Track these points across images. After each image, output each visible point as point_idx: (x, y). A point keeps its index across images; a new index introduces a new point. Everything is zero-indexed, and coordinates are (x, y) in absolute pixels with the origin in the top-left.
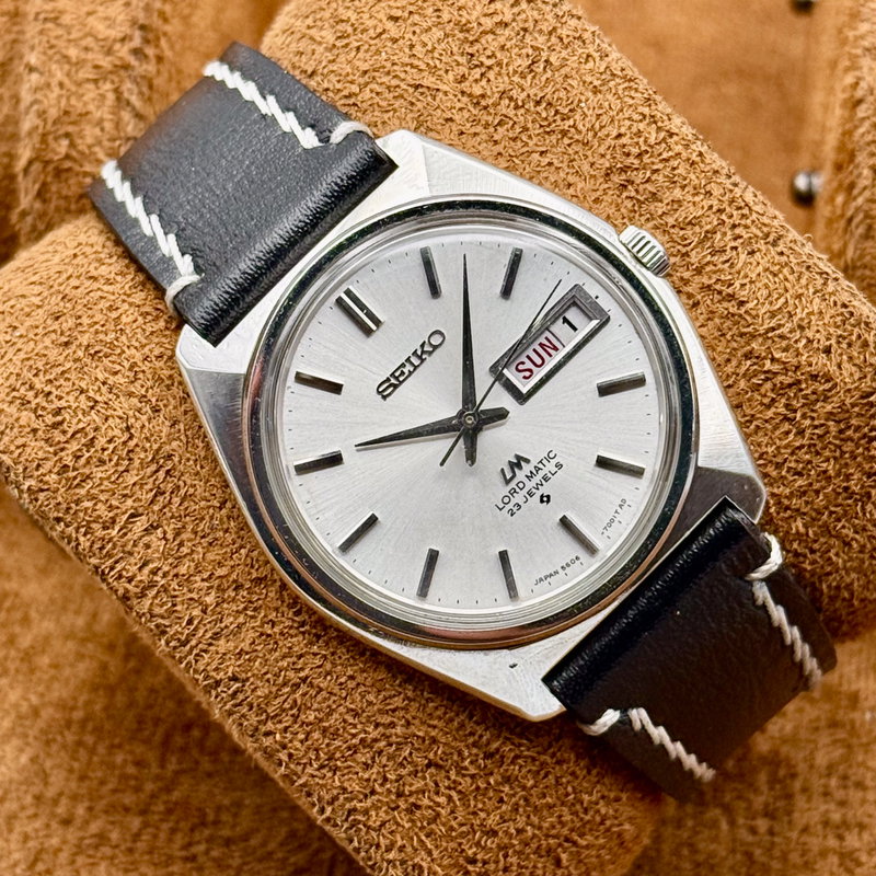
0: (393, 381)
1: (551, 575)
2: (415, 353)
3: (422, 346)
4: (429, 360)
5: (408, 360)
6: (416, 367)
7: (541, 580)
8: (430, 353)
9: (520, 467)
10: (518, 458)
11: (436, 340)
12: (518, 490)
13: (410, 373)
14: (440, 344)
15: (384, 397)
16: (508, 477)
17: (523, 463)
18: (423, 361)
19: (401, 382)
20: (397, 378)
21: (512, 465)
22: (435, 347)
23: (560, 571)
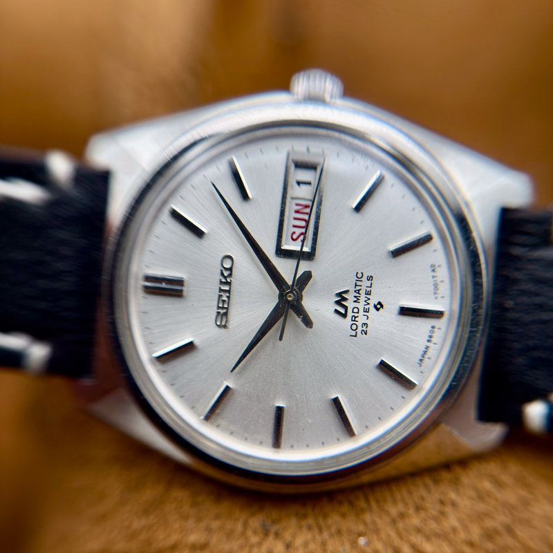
0: (222, 311)
1: (425, 352)
2: (221, 283)
3: (222, 274)
4: (233, 279)
5: (221, 290)
6: (229, 291)
7: (421, 360)
8: (230, 275)
9: (345, 299)
10: (339, 295)
11: (227, 264)
12: (356, 315)
13: (228, 297)
14: (233, 264)
15: (225, 327)
16: (342, 311)
18: (229, 284)
19: (227, 308)
20: (223, 308)
21: (338, 303)
22: (230, 269)
23: (428, 344)
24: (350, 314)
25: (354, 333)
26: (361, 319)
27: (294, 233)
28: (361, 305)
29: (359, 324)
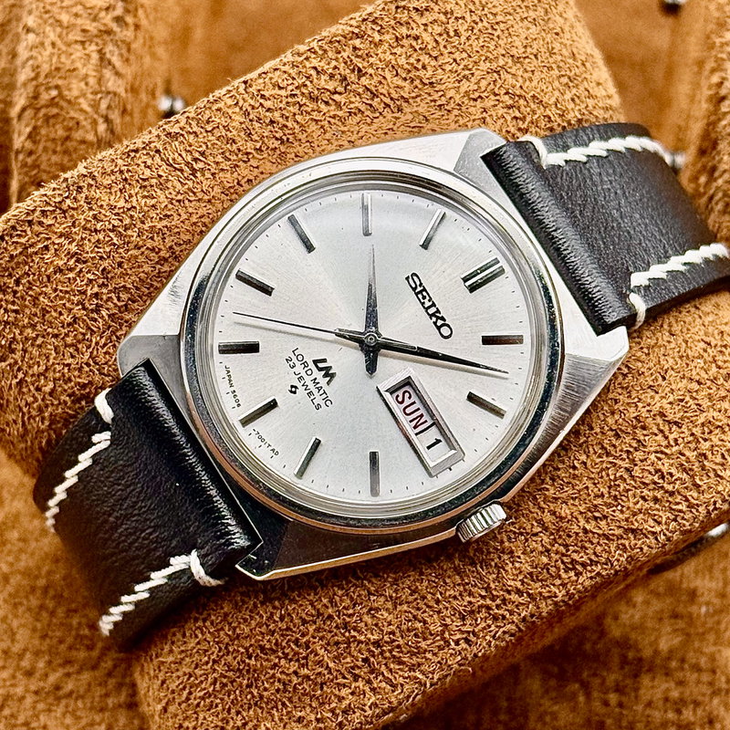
0: (419, 288)
1: (230, 381)
2: (438, 311)
3: (443, 319)
5: (434, 305)
6: (427, 309)
7: (229, 372)
8: (435, 323)
9: (325, 376)
10: (332, 376)
11: (445, 331)
12: (306, 369)
13: (423, 304)
14: (440, 332)
15: (408, 279)
16: (320, 365)
17: (328, 379)
18: (431, 316)
19: (417, 295)
20: (421, 292)
21: (329, 368)
22: (439, 328)
23: (232, 389)
24: (312, 366)
25: (296, 353)
26: (299, 368)
27: (410, 398)
28: (308, 380)
29: (298, 363)
